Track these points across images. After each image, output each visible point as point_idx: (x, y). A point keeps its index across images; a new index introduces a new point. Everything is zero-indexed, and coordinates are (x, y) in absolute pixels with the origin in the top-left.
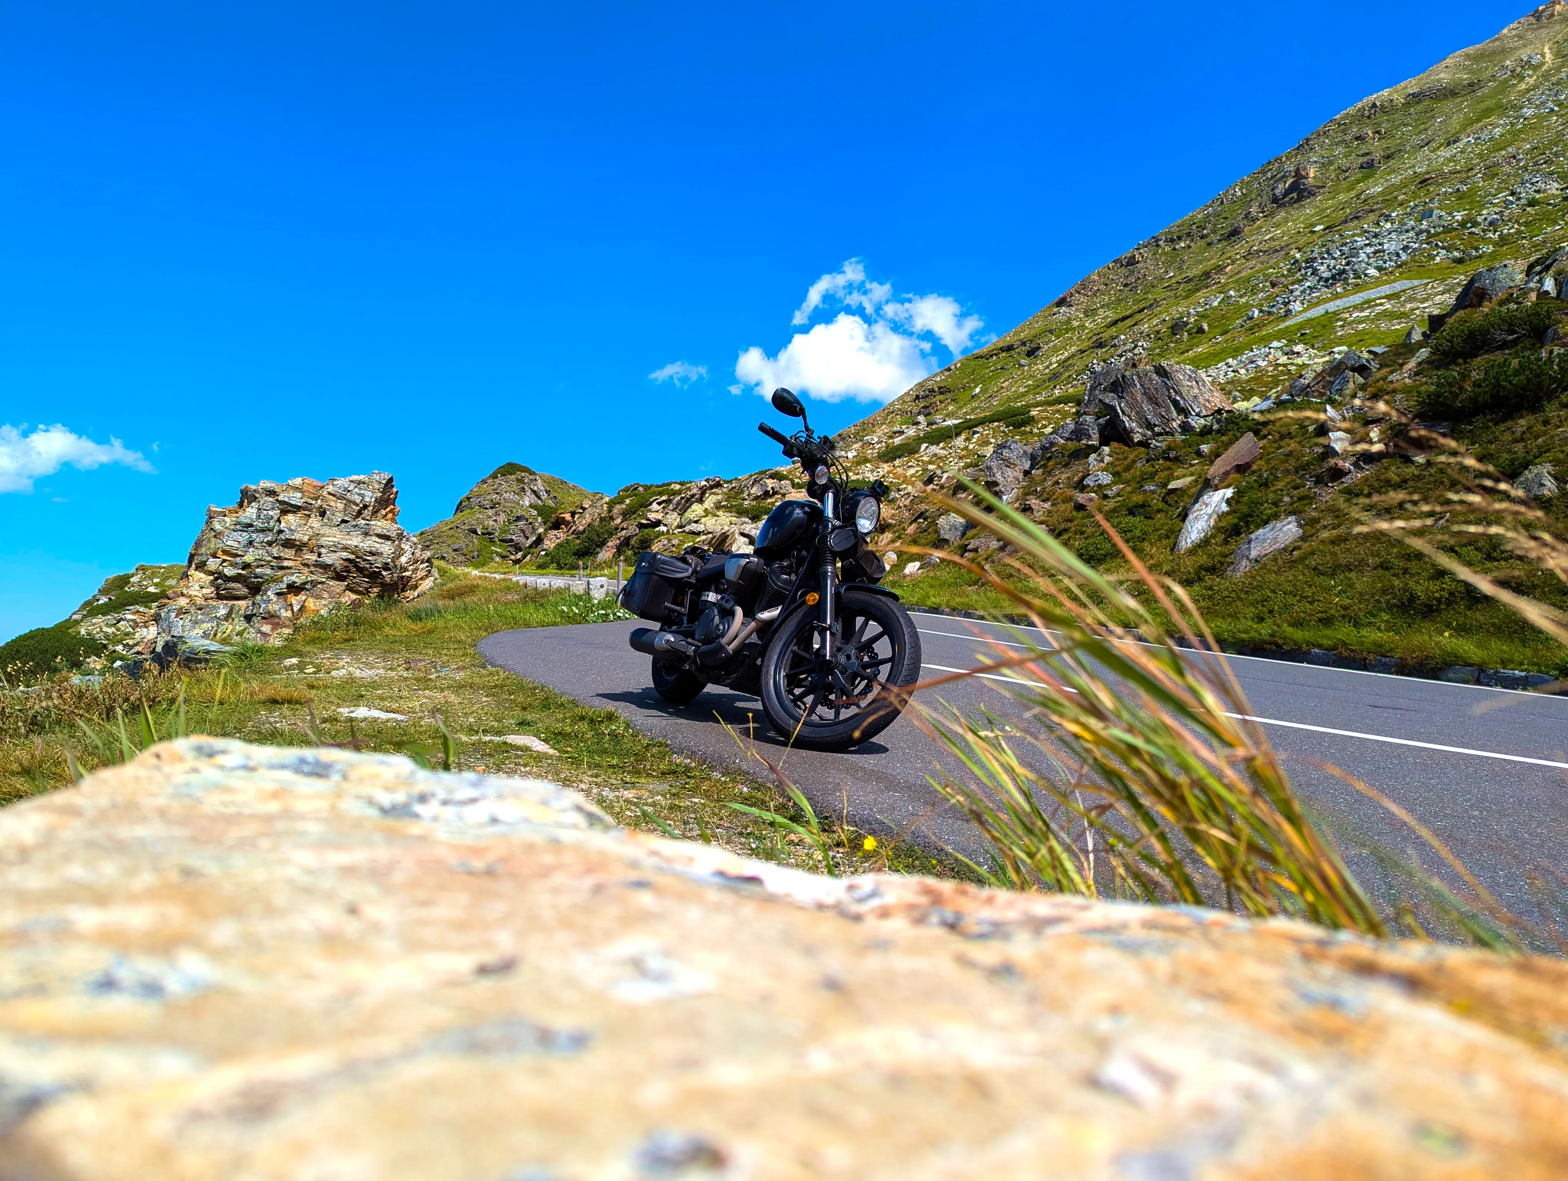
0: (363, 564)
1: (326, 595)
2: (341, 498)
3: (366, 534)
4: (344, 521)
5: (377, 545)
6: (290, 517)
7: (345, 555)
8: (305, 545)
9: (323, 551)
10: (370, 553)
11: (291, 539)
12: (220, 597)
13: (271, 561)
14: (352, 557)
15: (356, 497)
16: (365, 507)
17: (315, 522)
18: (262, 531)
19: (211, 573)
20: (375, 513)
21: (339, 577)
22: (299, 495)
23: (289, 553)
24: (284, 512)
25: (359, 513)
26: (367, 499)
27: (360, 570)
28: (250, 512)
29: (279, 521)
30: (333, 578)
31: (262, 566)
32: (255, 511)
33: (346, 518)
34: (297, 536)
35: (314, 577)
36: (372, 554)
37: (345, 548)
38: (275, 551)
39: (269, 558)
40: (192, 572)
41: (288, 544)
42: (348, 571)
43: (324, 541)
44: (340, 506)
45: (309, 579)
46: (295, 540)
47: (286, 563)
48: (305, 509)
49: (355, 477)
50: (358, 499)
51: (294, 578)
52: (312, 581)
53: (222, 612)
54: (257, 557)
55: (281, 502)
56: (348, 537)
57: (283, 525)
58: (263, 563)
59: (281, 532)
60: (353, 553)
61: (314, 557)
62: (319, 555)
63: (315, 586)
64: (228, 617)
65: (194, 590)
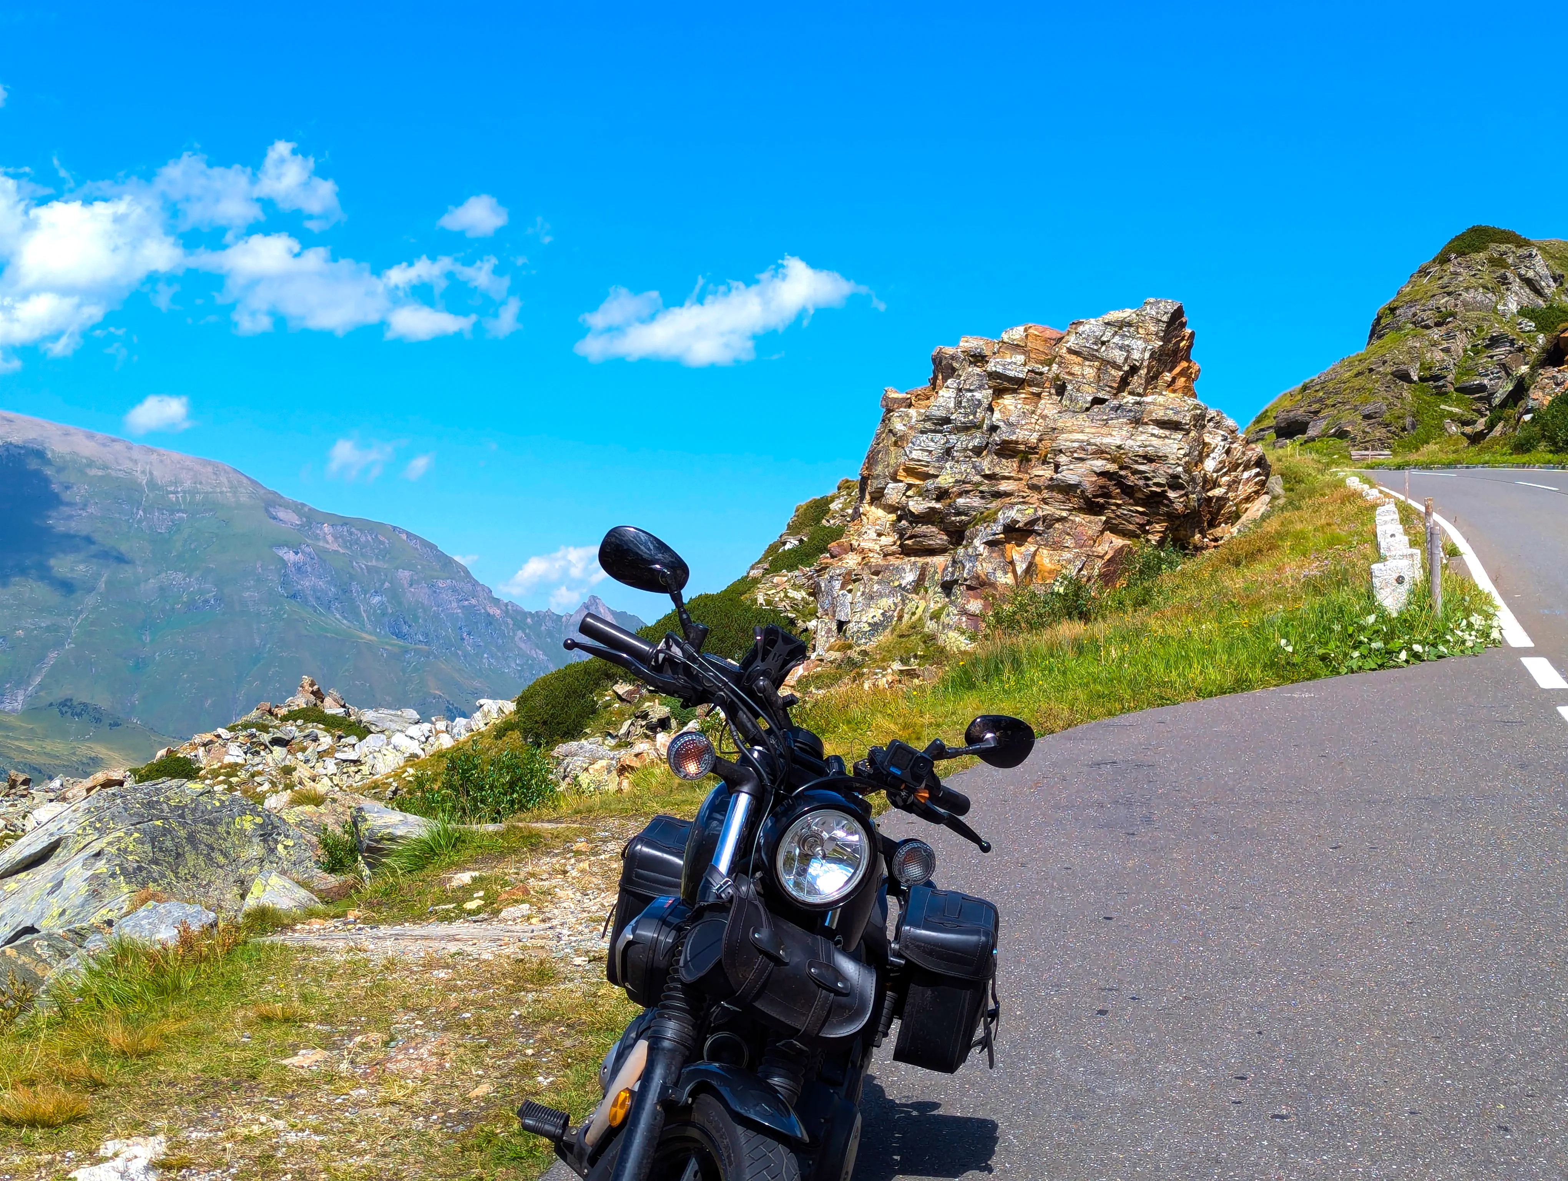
0: (1132, 480)
1: (1069, 542)
2: (1090, 357)
3: (1137, 422)
4: (1097, 401)
5: (1155, 442)
6: (1008, 401)
7: (1099, 464)
8: (1033, 450)
9: (1063, 459)
10: (1145, 457)
11: (1011, 442)
12: (906, 551)
13: (980, 484)
14: (1112, 467)
15: (1117, 352)
16: (1134, 370)
17: (1048, 406)
18: (966, 428)
19: (891, 509)
20: (1152, 379)
21: (1091, 507)
22: (1020, 358)
23: (1009, 467)
24: (999, 393)
25: (1124, 383)
26: (1136, 355)
27: (1128, 491)
28: (946, 396)
29: (991, 409)
30: (1080, 510)
31: (967, 492)
32: (952, 393)
33: (1100, 395)
34: (1020, 435)
35: (1048, 510)
36: (1149, 459)
37: (1100, 452)
38: (986, 464)
39: (977, 478)
40: (865, 507)
41: (1007, 450)
42: (1107, 495)
43: (1064, 441)
44: (1090, 372)
45: (1040, 513)
46: (1017, 442)
47: (1004, 486)
48: (1031, 383)
49: (1115, 315)
50: (1118, 356)
51: (1013, 514)
52: (1045, 518)
53: (910, 577)
54: (958, 477)
55: (993, 375)
56: (1104, 430)
57: (997, 415)
58: (968, 487)
59: (994, 428)
60: (1113, 460)
61: (1045, 472)
62: (1057, 467)
63: (1050, 526)
64: (918, 585)
65: (869, 541)
